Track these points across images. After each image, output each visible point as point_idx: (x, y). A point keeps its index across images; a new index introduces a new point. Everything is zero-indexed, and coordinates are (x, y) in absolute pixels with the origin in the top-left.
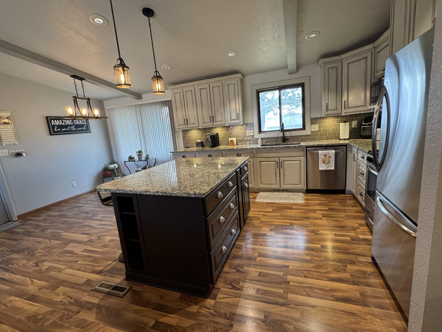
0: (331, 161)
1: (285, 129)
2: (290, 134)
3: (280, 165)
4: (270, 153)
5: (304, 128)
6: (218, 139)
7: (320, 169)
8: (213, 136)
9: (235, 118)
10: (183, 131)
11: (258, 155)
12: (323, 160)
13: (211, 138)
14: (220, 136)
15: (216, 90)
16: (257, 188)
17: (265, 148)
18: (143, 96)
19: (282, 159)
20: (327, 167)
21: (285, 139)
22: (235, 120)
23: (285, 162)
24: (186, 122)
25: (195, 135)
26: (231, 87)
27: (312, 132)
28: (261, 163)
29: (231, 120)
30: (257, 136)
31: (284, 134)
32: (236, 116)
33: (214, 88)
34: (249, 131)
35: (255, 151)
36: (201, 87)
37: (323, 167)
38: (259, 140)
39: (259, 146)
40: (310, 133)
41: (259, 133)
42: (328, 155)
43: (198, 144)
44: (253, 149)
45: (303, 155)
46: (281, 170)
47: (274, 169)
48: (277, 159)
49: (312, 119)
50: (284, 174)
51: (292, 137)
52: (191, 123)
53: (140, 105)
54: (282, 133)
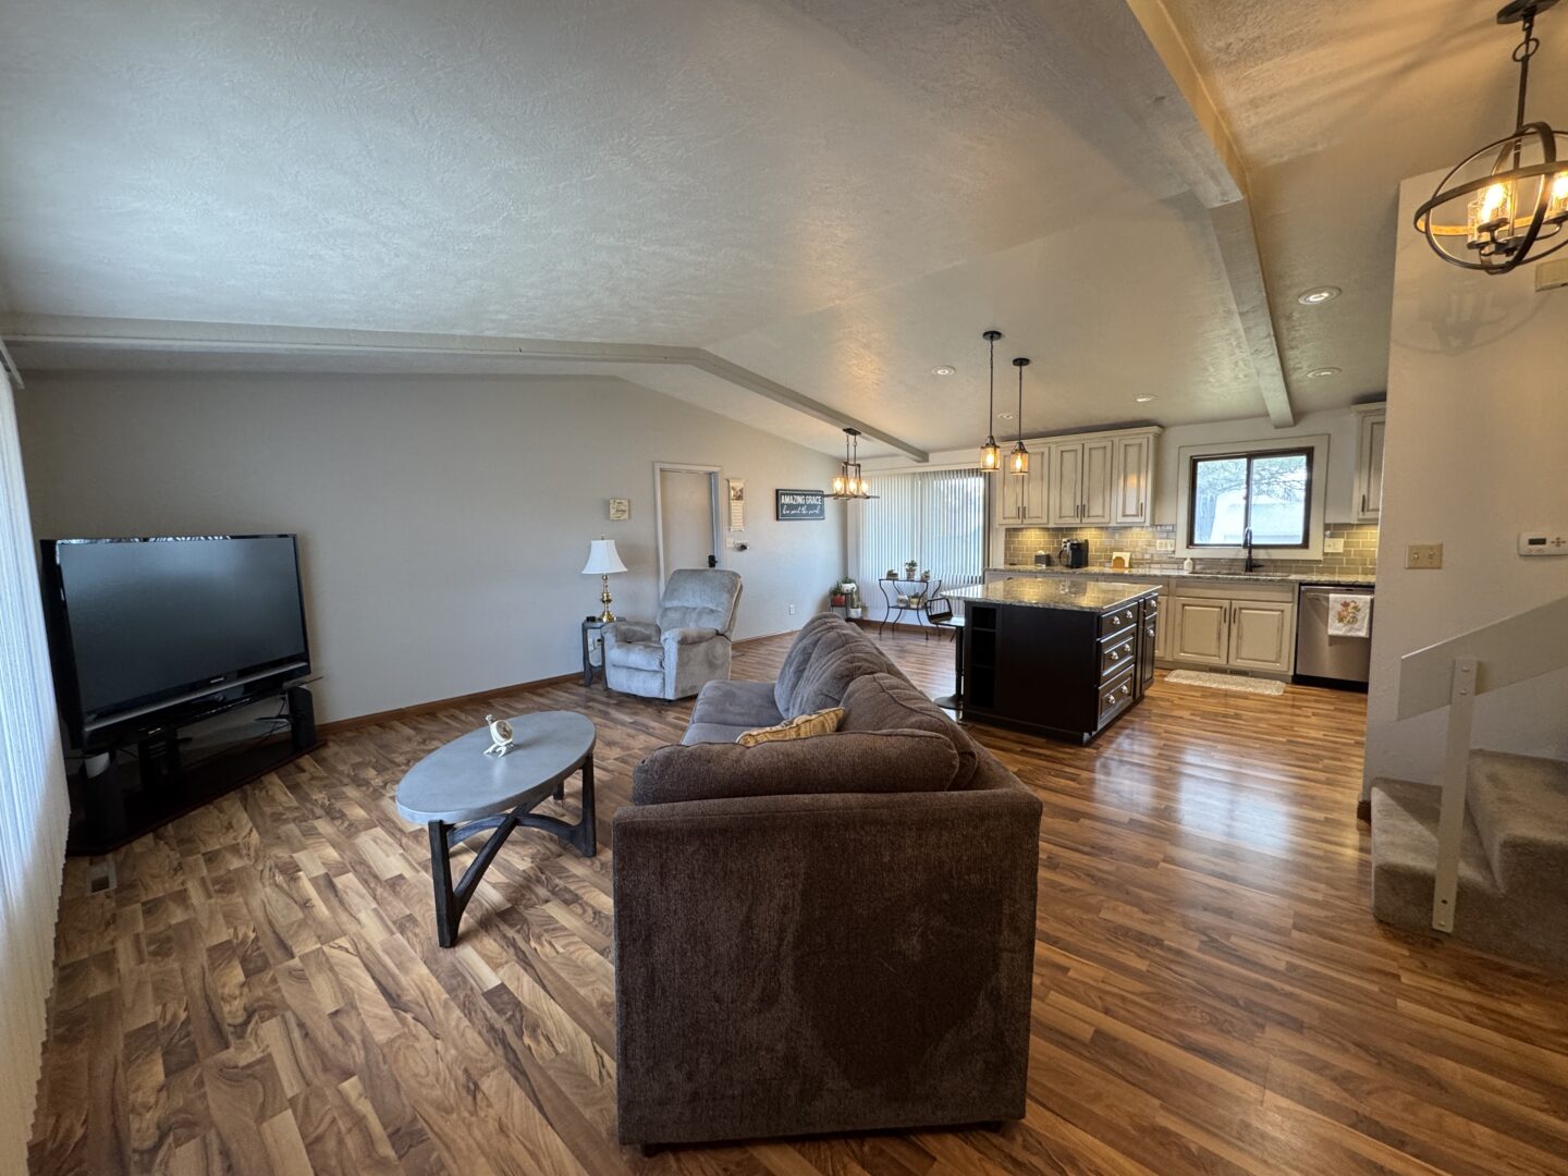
0: (1359, 618)
1: (1254, 542)
2: (1268, 554)
3: (1231, 616)
4: (1210, 588)
5: (1305, 544)
6: (1087, 551)
7: (1331, 632)
8: (1078, 545)
9: (1134, 513)
10: (1008, 530)
11: (1181, 591)
12: (1339, 613)
13: (1072, 548)
14: (1092, 547)
15: (1098, 455)
16: (1171, 659)
17: (1198, 578)
18: (931, 456)
19: (1236, 604)
20: (1350, 630)
21: (1251, 565)
22: (1133, 516)
23: (1244, 611)
24: (1022, 512)
25: (1034, 541)
26: (1133, 452)
27: (1325, 554)
28: (1186, 608)
29: (1124, 515)
30: (1183, 552)
31: (1250, 553)
32: (1137, 509)
33: (1093, 452)
34: (1163, 541)
35: (1173, 583)
36: (1063, 449)
37: (1338, 629)
38: (1186, 562)
39: (1185, 573)
40: (1319, 557)
41: (1188, 547)
42: (1352, 605)
43: (1038, 559)
44: (1169, 577)
45: (1290, 600)
46: (1234, 628)
47: (1216, 623)
48: (1226, 604)
49: (1327, 527)
50: (1239, 637)
51: (1273, 561)
52: (1031, 515)
53: (923, 475)
54: (1247, 551)
